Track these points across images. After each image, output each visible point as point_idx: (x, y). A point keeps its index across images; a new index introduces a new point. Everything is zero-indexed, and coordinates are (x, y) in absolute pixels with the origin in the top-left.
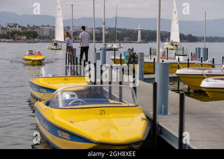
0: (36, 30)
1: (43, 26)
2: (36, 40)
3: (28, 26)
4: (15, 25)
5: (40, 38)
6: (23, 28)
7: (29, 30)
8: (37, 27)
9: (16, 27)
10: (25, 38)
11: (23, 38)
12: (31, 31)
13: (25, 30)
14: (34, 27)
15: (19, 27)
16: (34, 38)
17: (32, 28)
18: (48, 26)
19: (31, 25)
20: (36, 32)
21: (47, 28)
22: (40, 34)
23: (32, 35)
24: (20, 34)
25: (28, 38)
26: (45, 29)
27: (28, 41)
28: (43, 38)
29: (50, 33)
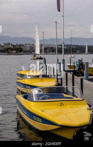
0: (21, 47)
1: (26, 44)
2: (22, 53)
3: (17, 44)
4: (9, 44)
5: (24, 52)
6: (14, 46)
7: (17, 47)
8: (23, 45)
9: (9, 45)
10: (15, 52)
11: (13, 52)
12: (18, 48)
13: (15, 47)
14: (21, 45)
15: (11, 45)
16: (21, 52)
17: (19, 46)
18: (29, 44)
19: (19, 44)
20: (22, 48)
21: (28, 45)
22: (24, 49)
23: (19, 50)
24: (12, 49)
25: (17, 52)
26: (27, 46)
27: (17, 54)
28: (26, 52)
29: (30, 49)
